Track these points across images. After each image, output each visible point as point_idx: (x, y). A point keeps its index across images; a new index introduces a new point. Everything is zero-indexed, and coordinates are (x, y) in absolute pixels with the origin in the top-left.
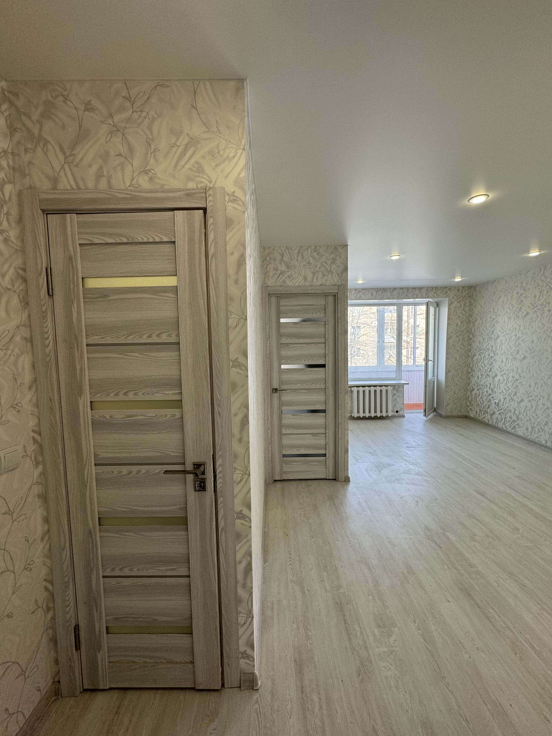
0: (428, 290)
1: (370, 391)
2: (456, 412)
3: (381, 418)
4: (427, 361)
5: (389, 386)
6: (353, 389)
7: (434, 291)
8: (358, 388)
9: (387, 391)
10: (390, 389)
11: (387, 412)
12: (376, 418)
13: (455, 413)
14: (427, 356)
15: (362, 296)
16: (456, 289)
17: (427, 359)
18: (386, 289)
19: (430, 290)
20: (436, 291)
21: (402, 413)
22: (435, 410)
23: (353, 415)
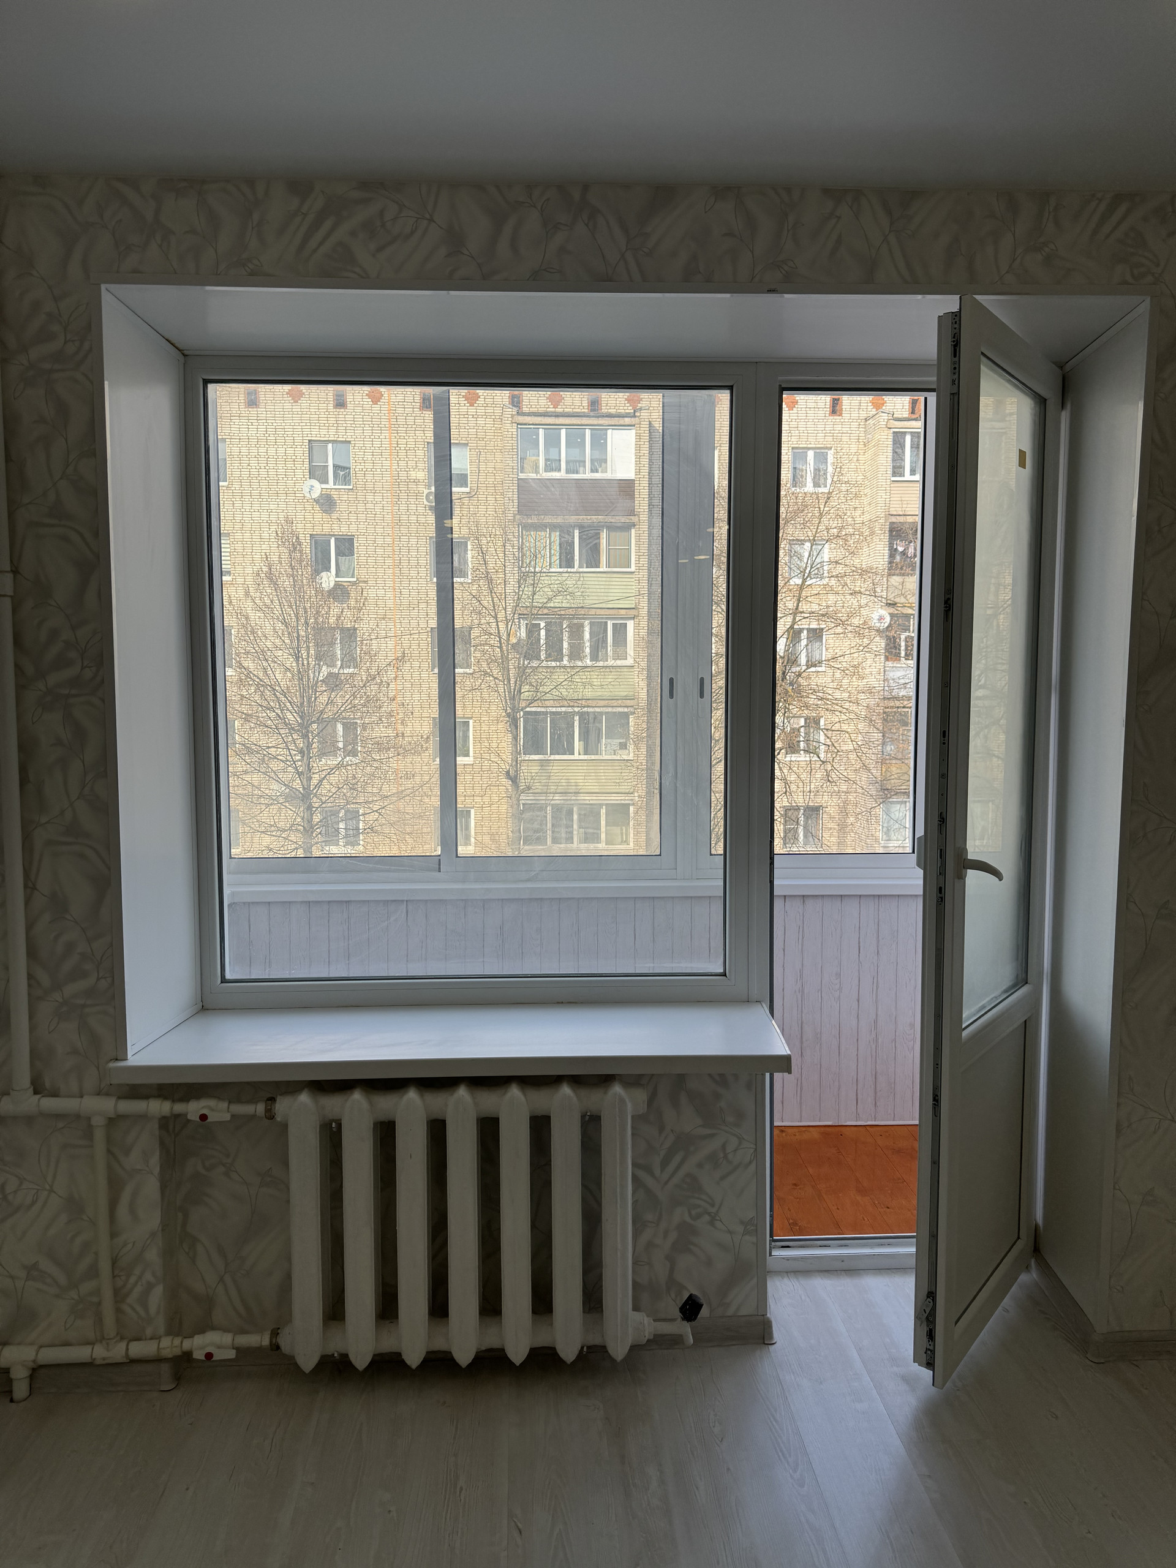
1: (437, 1130)
3: (545, 1368)
4: (942, 872)
5: (617, 1089)
6: (283, 1106)
8: (333, 1104)
9: (591, 1123)
10: (620, 1107)
11: (592, 1307)
14: (942, 820)
17: (942, 854)
18: (586, 188)
21: (739, 1302)
22: (1037, 1250)
23: (284, 1342)
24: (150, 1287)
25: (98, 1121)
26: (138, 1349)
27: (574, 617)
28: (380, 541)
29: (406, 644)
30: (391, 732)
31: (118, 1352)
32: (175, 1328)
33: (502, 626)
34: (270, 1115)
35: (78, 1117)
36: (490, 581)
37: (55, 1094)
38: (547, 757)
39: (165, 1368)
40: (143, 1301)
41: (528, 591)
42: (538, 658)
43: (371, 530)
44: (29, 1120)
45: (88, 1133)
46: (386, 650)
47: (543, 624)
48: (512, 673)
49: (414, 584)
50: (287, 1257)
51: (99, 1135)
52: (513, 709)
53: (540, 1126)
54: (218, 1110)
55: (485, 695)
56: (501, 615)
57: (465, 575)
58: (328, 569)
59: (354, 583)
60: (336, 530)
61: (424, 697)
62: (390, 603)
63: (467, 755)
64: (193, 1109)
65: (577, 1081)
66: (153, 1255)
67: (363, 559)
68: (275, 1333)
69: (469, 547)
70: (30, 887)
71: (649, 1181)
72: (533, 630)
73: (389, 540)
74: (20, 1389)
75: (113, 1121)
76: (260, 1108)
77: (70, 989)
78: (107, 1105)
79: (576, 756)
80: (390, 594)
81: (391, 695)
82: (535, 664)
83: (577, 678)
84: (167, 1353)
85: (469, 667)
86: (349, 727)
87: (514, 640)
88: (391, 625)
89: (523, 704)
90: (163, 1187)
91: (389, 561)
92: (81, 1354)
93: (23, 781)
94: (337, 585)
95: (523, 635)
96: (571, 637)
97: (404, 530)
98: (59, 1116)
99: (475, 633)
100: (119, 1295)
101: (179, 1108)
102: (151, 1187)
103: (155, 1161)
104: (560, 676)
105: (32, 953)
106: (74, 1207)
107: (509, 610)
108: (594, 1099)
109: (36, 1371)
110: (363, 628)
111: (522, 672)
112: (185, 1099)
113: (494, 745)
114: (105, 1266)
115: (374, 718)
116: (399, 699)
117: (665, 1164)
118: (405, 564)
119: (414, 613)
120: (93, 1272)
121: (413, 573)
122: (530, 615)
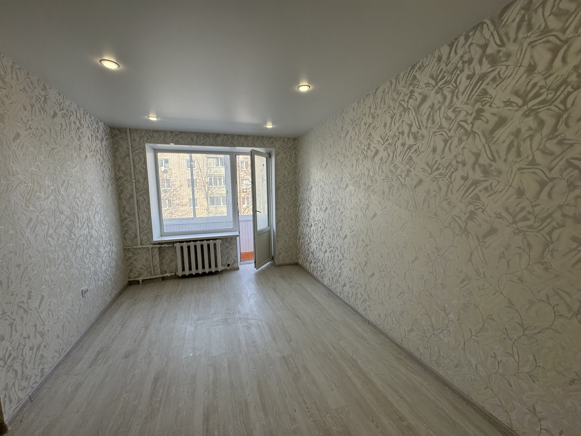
0: (254, 139)
1: (195, 247)
2: (288, 260)
3: (211, 274)
4: (254, 212)
5: (218, 240)
6: (175, 245)
7: (260, 140)
8: (182, 244)
9: (215, 245)
10: (218, 242)
11: (216, 266)
12: (204, 274)
13: (287, 262)
15: (180, 140)
16: (282, 140)
17: (254, 210)
18: (208, 134)
19: (256, 139)
20: (262, 141)
21: (235, 266)
22: (273, 259)
23: (177, 274)
24: (158, 269)
25: (150, 248)
26: (157, 276)
27: (219, 176)
28: (175, 160)
29: (182, 182)
30: (179, 202)
31: (154, 277)
32: (161, 274)
33: (204, 179)
34: (173, 246)
35: (147, 248)
36: (200, 169)
37: (144, 245)
38: (215, 206)
39: (161, 279)
40: (157, 270)
41: (209, 171)
42: (212, 185)
43: (172, 158)
44: (140, 248)
45: (149, 250)
46: (178, 184)
47: (213, 178)
48: (206, 189)
49: (183, 170)
50: (177, 265)
51: (150, 250)
52: (207, 196)
53: (209, 245)
54: (166, 246)
55: (201, 193)
56: (203, 177)
57: (195, 168)
58: (163, 166)
59: (169, 169)
60: (164, 158)
61: (187, 194)
62: (178, 174)
63: (197, 206)
64: (163, 246)
65: (213, 239)
66: (158, 265)
67: (171, 164)
68: (175, 273)
69: (196, 162)
70: (139, 219)
71: (223, 252)
72: (210, 179)
73: (177, 160)
74: (141, 283)
75: (152, 248)
76: (172, 245)
77: (145, 232)
78: (151, 246)
79: (221, 206)
80: (177, 171)
81: (179, 194)
82: (211, 186)
83: (220, 189)
84: (161, 276)
85: (197, 187)
86: (169, 201)
87: (206, 182)
88: (178, 178)
89: (209, 195)
90: (159, 256)
91: (177, 165)
92: (150, 278)
93: (137, 205)
94: (165, 170)
95: (209, 181)
96: (219, 181)
97: (180, 158)
98: (144, 248)
99: (198, 180)
100: (154, 270)
101: (161, 246)
102: (158, 256)
103: (158, 253)
104: (216, 189)
105: (139, 228)
106: (147, 260)
107: (205, 175)
108: (215, 241)
109: (143, 280)
110: (172, 180)
111: (209, 188)
112: (162, 245)
113: (203, 204)
114: (152, 266)
115: (175, 199)
116: (181, 195)
117: (225, 250)
118: (181, 165)
119: (183, 176)
120: (150, 268)
121: (183, 167)
122: (210, 176)
